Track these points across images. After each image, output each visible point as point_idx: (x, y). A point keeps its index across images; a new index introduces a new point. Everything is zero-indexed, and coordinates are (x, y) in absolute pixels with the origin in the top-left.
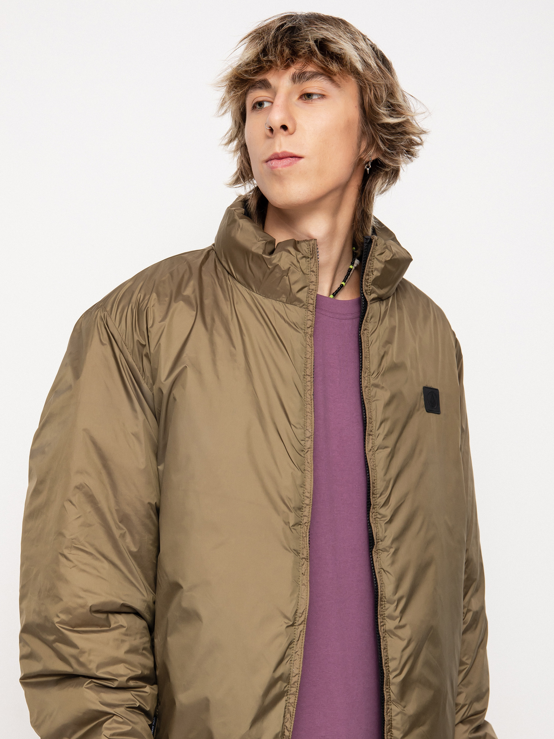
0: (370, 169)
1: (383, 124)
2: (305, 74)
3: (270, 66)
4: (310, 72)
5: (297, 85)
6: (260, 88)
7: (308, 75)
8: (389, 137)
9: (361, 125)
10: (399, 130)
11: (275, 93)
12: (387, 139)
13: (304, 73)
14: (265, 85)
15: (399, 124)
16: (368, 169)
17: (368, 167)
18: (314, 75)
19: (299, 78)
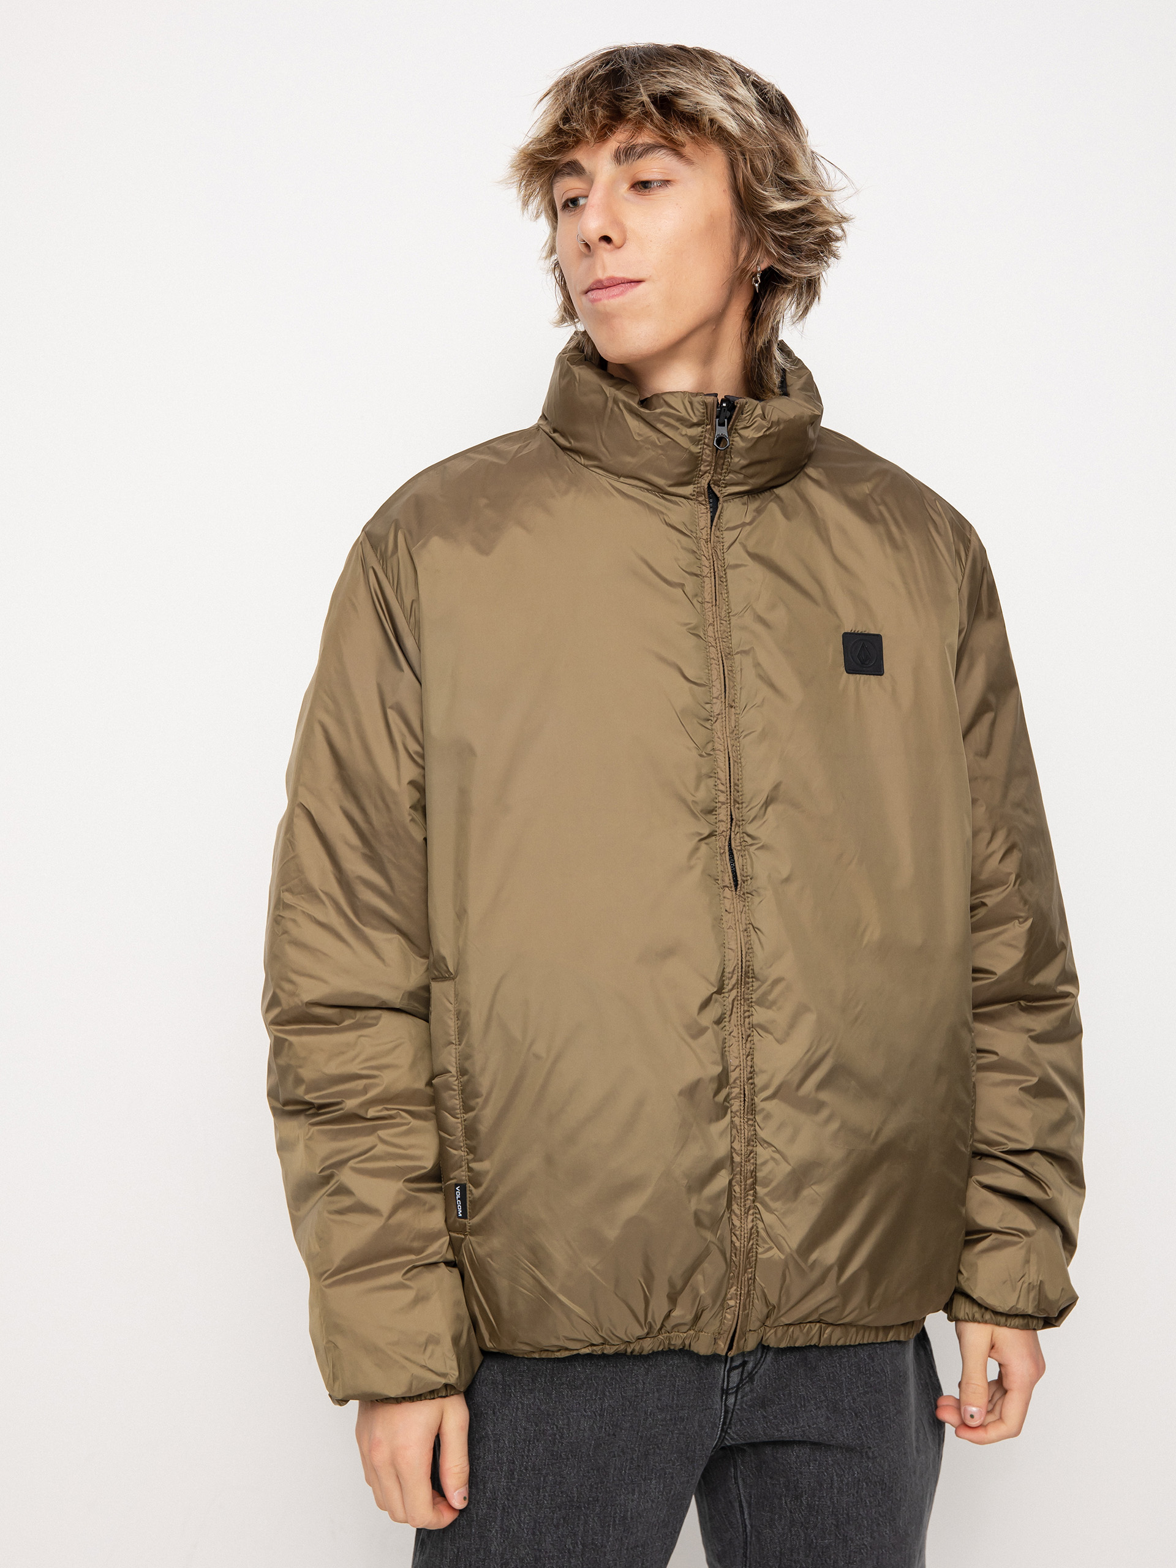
0: (759, 285)
1: (775, 213)
2: (635, 148)
3: (578, 140)
4: (642, 145)
5: (624, 166)
6: (569, 174)
7: (639, 149)
8: (784, 234)
9: (734, 219)
10: (803, 219)
11: (591, 182)
12: (782, 237)
13: (633, 147)
14: (575, 169)
15: (802, 210)
16: (757, 285)
17: (757, 281)
18: (649, 149)
19: (625, 155)
